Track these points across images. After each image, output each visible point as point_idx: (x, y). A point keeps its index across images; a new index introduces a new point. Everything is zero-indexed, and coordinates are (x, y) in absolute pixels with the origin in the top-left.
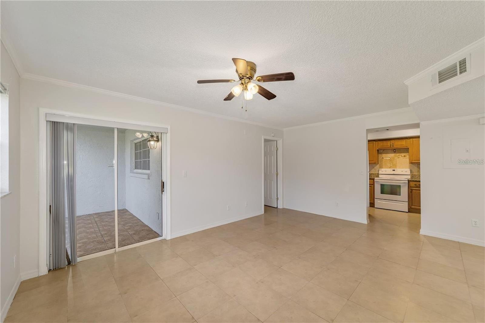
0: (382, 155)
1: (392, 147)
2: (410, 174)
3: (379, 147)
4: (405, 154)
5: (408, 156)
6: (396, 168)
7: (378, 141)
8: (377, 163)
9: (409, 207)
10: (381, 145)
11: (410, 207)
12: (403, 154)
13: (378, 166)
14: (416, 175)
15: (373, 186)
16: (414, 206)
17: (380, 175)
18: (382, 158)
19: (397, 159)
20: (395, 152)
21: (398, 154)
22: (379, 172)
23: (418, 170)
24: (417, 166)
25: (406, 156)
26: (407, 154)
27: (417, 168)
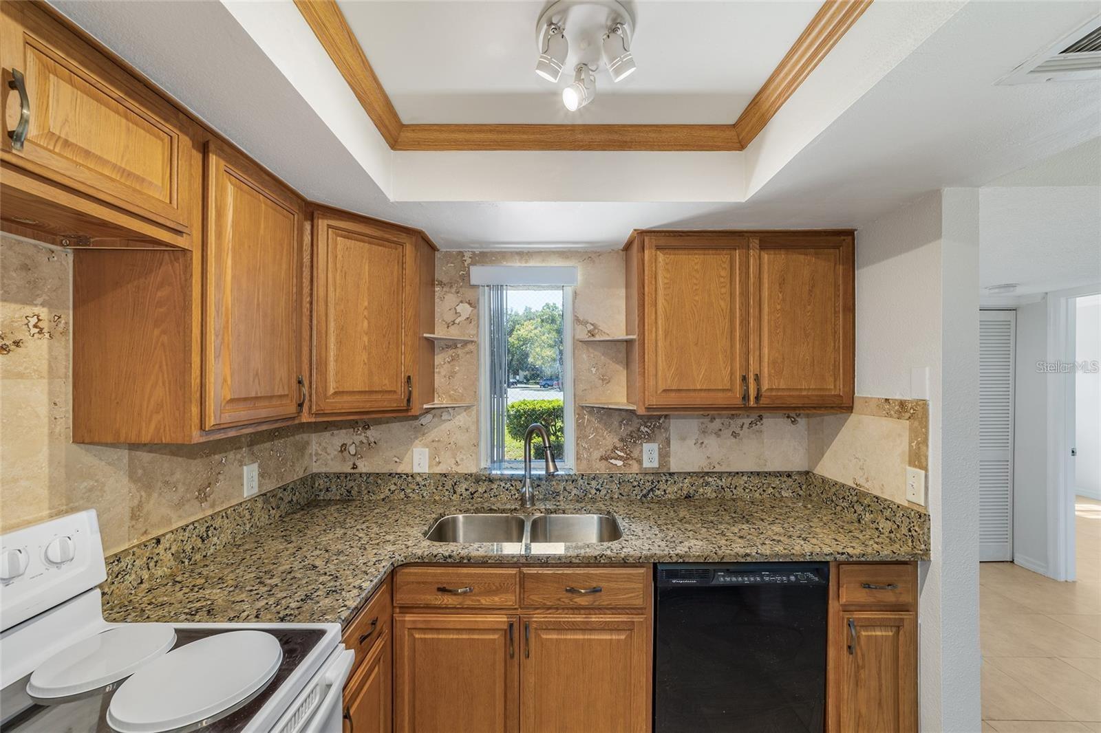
14: (126, 561)
23: (136, 502)
24: (126, 460)
25: (18, 337)
26: (37, 310)
27: (125, 480)
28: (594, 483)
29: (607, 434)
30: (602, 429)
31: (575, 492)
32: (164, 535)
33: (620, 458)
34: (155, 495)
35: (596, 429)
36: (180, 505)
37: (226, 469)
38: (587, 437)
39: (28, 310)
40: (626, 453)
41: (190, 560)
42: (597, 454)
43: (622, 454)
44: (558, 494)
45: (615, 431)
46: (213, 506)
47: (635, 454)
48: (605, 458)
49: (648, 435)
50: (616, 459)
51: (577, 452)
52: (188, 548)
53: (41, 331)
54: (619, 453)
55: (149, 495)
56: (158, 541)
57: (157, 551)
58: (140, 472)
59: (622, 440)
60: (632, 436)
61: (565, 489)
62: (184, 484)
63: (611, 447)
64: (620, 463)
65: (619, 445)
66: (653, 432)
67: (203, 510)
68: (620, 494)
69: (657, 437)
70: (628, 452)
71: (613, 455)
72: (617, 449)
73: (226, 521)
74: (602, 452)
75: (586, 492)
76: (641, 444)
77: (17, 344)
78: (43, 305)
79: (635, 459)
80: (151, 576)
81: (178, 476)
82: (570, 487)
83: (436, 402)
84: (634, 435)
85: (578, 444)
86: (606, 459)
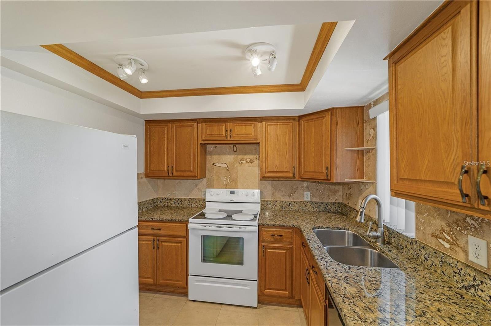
0: (213, 156)
1: (228, 138)
2: (259, 202)
3: (203, 136)
4: (252, 157)
5: (256, 162)
6: (237, 188)
7: (202, 122)
8: (199, 178)
9: (260, 293)
10: (208, 132)
11: (261, 291)
12: (249, 157)
13: (205, 181)
14: (269, 202)
15: (185, 239)
16: (269, 289)
17: (206, 203)
18: (211, 163)
19: (239, 168)
20: (236, 151)
21: (240, 157)
22: (205, 195)
23: (273, 192)
24: (271, 183)
25: (254, 160)
26: (256, 156)
27: (271, 187)
29: (436, 216)
30: (433, 211)
32: (278, 201)
33: (448, 241)
34: (277, 192)
35: (429, 210)
36: (284, 196)
37: (298, 191)
39: (255, 156)
40: (452, 238)
41: (284, 209)
42: (429, 231)
43: (449, 238)
45: (443, 215)
46: (293, 199)
47: (461, 243)
49: (475, 228)
50: (444, 240)
51: (417, 223)
52: (284, 206)
53: (257, 159)
54: (446, 235)
55: (276, 192)
56: (276, 201)
57: (276, 203)
58: (274, 186)
59: (448, 225)
60: (458, 224)
62: (284, 191)
63: (439, 228)
64: (447, 246)
65: (446, 228)
66: (481, 227)
67: (290, 199)
68: (443, 272)
69: (485, 234)
70: (454, 238)
71: (441, 235)
72: (444, 232)
73: (296, 204)
74: (432, 230)
76: (467, 235)
77: (254, 161)
78: (257, 155)
79: (461, 248)
80: (274, 208)
81: (283, 189)
83: (364, 179)
84: (460, 224)
85: (417, 218)
86: (436, 237)
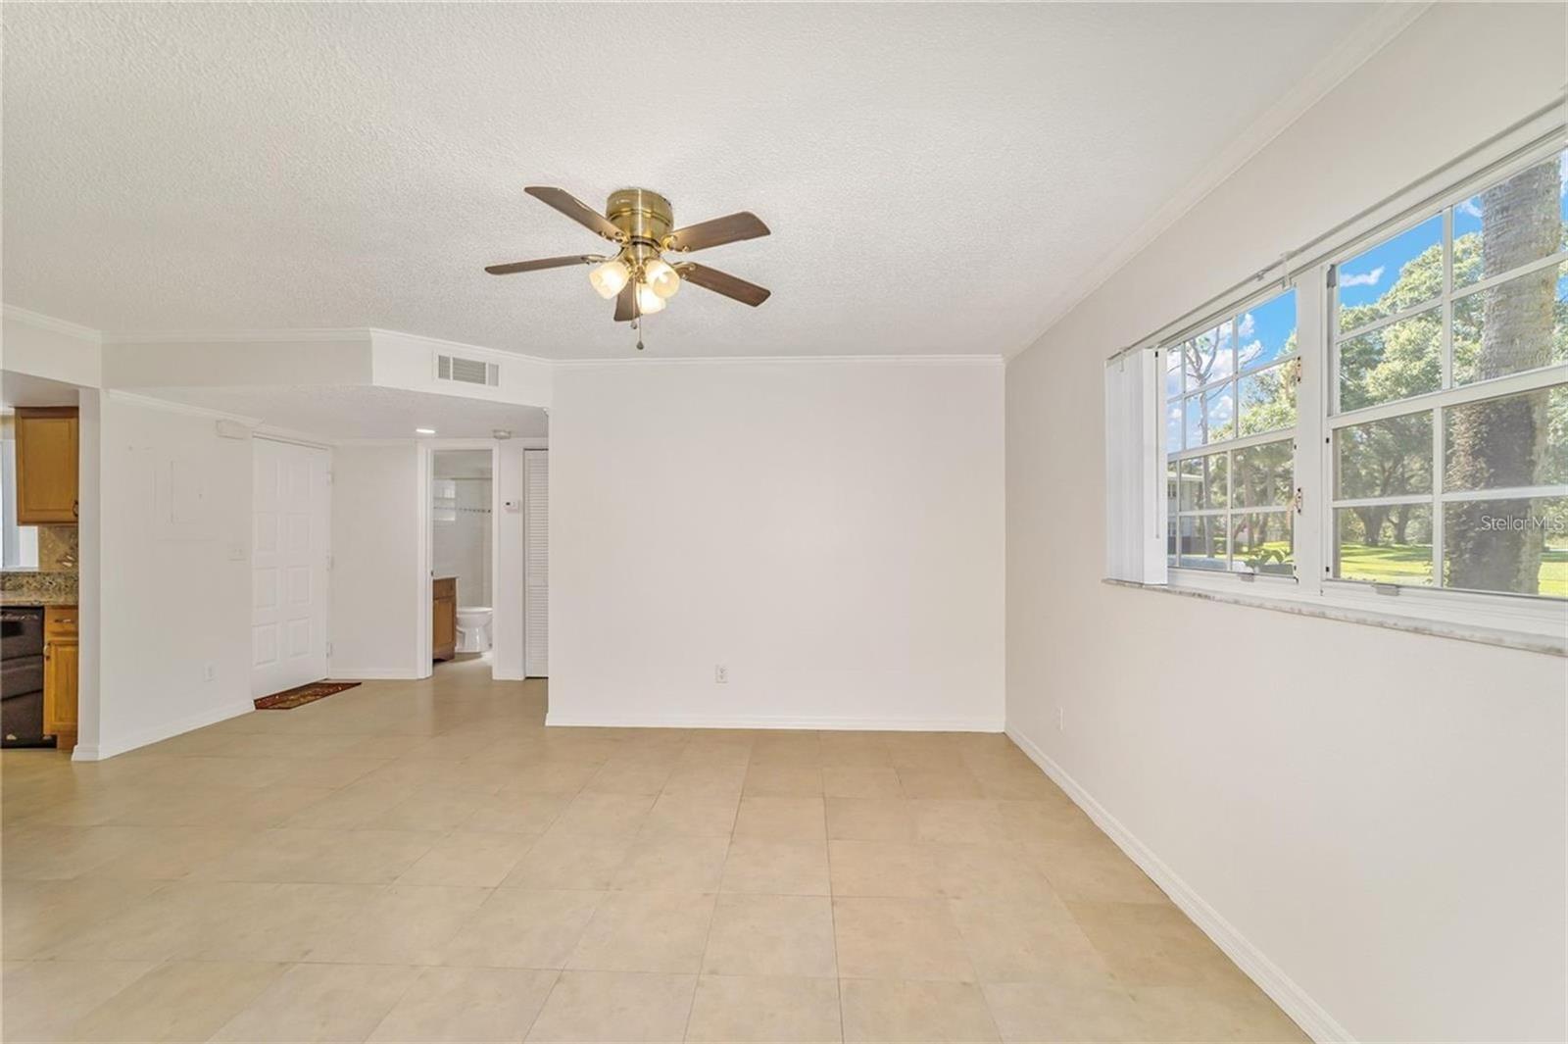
28: (48, 578)
31: (35, 584)
33: (69, 561)
35: (53, 541)
38: (47, 547)
42: (54, 559)
44: (22, 586)
48: (59, 561)
61: (28, 582)
63: (63, 553)
64: (69, 565)
65: (69, 551)
74: (57, 556)
75: (42, 585)
82: (31, 580)
